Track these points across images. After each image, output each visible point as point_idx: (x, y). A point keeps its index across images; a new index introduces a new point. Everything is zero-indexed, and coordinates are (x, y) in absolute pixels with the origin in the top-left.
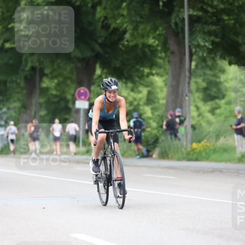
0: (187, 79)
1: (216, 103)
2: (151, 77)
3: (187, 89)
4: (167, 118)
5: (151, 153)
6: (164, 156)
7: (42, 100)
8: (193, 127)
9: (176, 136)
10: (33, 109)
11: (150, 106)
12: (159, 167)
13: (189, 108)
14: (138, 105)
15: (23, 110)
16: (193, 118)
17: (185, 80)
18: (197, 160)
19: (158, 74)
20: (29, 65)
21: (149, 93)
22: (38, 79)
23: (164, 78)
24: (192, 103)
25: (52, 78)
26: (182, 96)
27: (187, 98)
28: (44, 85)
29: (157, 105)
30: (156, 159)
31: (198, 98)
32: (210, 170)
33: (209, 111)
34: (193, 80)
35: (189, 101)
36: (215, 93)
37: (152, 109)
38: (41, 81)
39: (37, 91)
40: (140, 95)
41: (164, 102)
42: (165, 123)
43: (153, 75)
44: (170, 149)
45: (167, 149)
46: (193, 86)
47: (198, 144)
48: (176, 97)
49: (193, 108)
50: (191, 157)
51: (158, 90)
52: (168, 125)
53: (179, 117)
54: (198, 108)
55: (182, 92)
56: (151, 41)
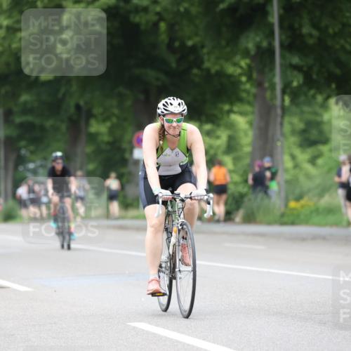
0: (279, 119)
1: (318, 150)
3: (279, 132)
5: (232, 216)
6: (250, 219)
7: (88, 150)
8: (288, 182)
10: (79, 160)
11: (232, 156)
12: (244, 234)
13: (282, 158)
14: (216, 154)
17: (276, 119)
18: (293, 223)
19: (242, 114)
21: (231, 138)
23: (248, 118)
24: (286, 150)
25: (104, 120)
27: (279, 143)
28: (92, 130)
29: (239, 153)
30: (239, 224)
31: (295, 143)
33: (309, 161)
34: (287, 119)
35: (282, 148)
37: (234, 159)
38: (87, 124)
40: (218, 142)
41: (248, 149)
42: (250, 177)
43: (235, 113)
46: (287, 128)
48: (265, 142)
49: (287, 158)
50: (285, 219)
51: (242, 134)
53: (269, 169)
54: (293, 157)
55: (273, 136)
56: (231, 70)
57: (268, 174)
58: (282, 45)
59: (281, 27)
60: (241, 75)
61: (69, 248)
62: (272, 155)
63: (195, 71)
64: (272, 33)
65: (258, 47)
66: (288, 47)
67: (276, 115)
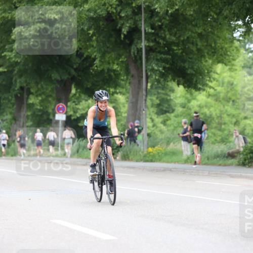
0: (144, 97)
1: (167, 116)
2: (116, 95)
3: (144, 105)
4: (128, 128)
6: (125, 158)
7: (29, 113)
8: (149, 135)
9: (135, 142)
10: (22, 120)
12: (122, 167)
13: (146, 120)
15: (13, 122)
16: (148, 128)
18: (151, 161)
19: (121, 93)
20: (18, 85)
22: (25, 96)
23: (126, 96)
24: (148, 116)
25: (37, 96)
26: (140, 110)
27: (144, 112)
28: (31, 101)
29: (120, 117)
30: (119, 160)
31: (153, 112)
32: (162, 169)
33: (162, 123)
34: (149, 97)
35: (146, 115)
36: (167, 108)
38: (28, 98)
39: (25, 106)
41: (125, 115)
42: (126, 132)
43: (117, 93)
44: (130, 152)
45: (129, 153)
46: (149, 103)
47: (153, 148)
48: (136, 111)
49: (148, 120)
50: (147, 159)
51: (121, 106)
52: (129, 133)
53: (137, 127)
54: (153, 120)
55: (140, 107)
57: (136, 130)
67: (143, 95)
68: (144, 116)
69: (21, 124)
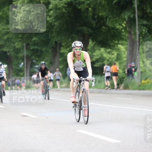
0: (138, 47)
3: (138, 52)
5: (119, 86)
6: (126, 88)
7: (60, 59)
8: (141, 72)
10: (56, 64)
11: (119, 62)
12: (124, 94)
13: (139, 62)
14: (112, 61)
15: (51, 65)
16: (141, 68)
17: (137, 47)
18: (144, 89)
19: (122, 44)
21: (118, 55)
22: (58, 48)
23: (125, 47)
24: (141, 59)
25: (66, 48)
26: (135, 55)
27: (138, 57)
28: (62, 51)
29: (122, 61)
30: (122, 90)
32: (151, 95)
34: (141, 47)
37: (120, 63)
38: (60, 49)
39: (58, 55)
40: (113, 56)
41: (126, 59)
42: (126, 70)
43: (120, 44)
44: (130, 84)
45: (128, 84)
46: (141, 50)
47: (145, 81)
48: (132, 56)
49: (141, 62)
50: (141, 88)
51: (123, 53)
52: (128, 71)
53: (134, 67)
54: (143, 62)
55: (135, 54)
56: (118, 27)
57: (133, 69)
58: (139, 17)
59: (138, 9)
60: (122, 29)
61: (49, 99)
62: (135, 62)
63: (103, 27)
64: (135, 12)
65: (129, 17)
66: (141, 17)
67: (137, 45)
68: (138, 59)
69: (56, 66)
